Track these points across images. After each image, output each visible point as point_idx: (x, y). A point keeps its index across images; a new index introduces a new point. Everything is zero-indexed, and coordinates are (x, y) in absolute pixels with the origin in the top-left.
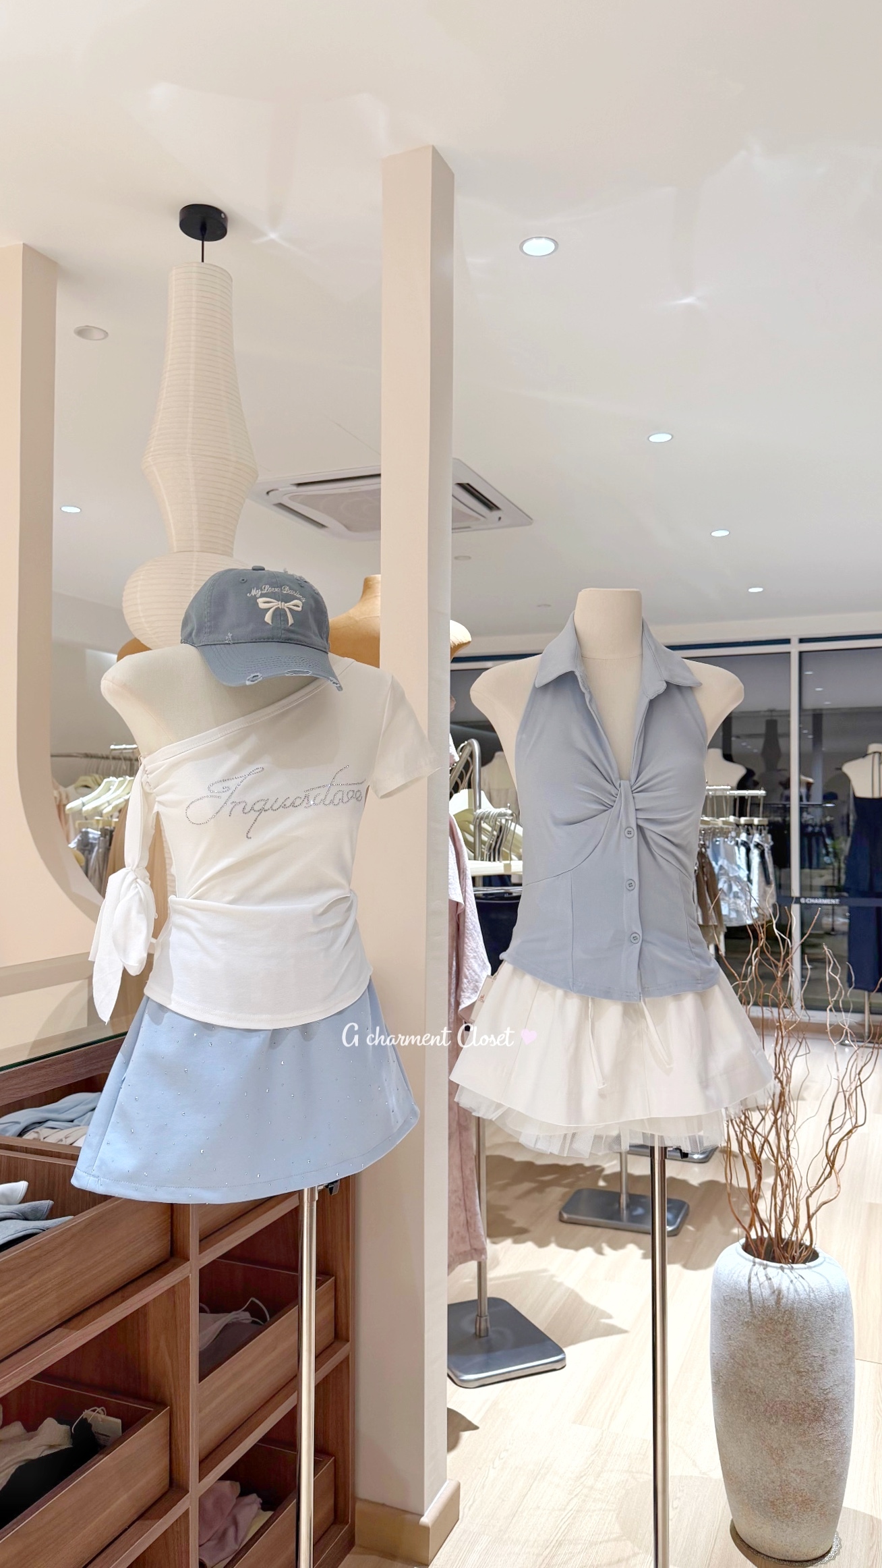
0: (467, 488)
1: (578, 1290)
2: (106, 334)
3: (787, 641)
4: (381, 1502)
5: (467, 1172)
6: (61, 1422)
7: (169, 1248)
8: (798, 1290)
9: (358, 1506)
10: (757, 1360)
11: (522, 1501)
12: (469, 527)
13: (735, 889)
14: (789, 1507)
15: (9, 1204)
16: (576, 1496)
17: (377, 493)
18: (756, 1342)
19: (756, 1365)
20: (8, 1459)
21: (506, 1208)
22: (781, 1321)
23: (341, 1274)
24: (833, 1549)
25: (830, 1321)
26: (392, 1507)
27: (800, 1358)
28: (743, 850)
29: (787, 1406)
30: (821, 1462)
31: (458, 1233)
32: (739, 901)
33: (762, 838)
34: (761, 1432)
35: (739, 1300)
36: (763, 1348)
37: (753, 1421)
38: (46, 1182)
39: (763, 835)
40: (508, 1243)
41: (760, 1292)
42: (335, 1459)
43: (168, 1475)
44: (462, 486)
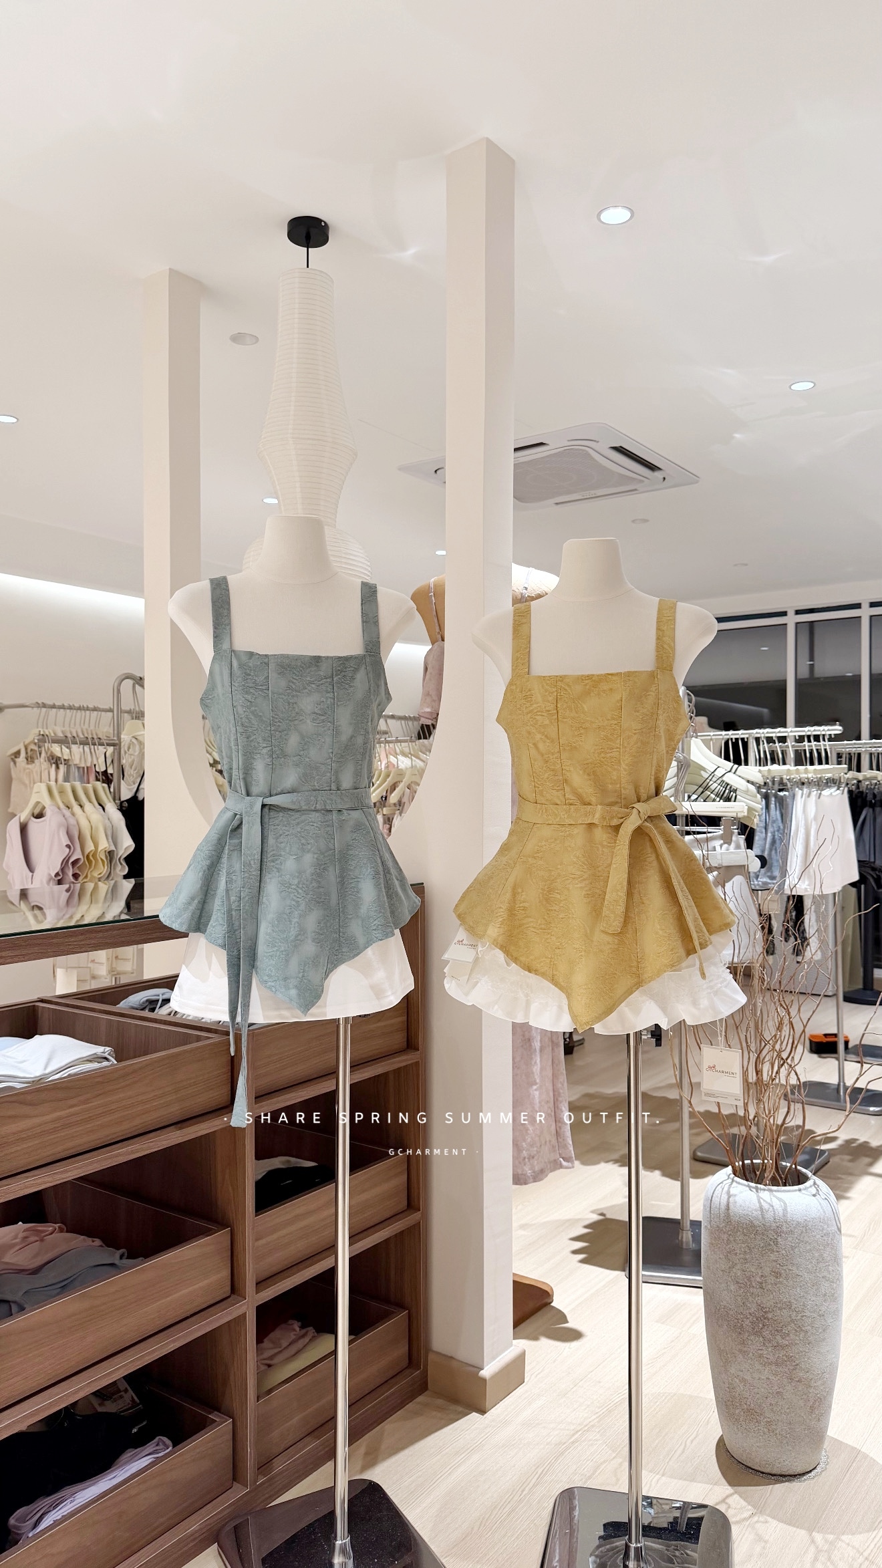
0: (622, 450)
2: (256, 338)
4: (449, 1355)
9: (431, 1357)
12: (636, 490)
26: (459, 1360)
42: (409, 1312)
43: (229, 1283)
44: (615, 448)
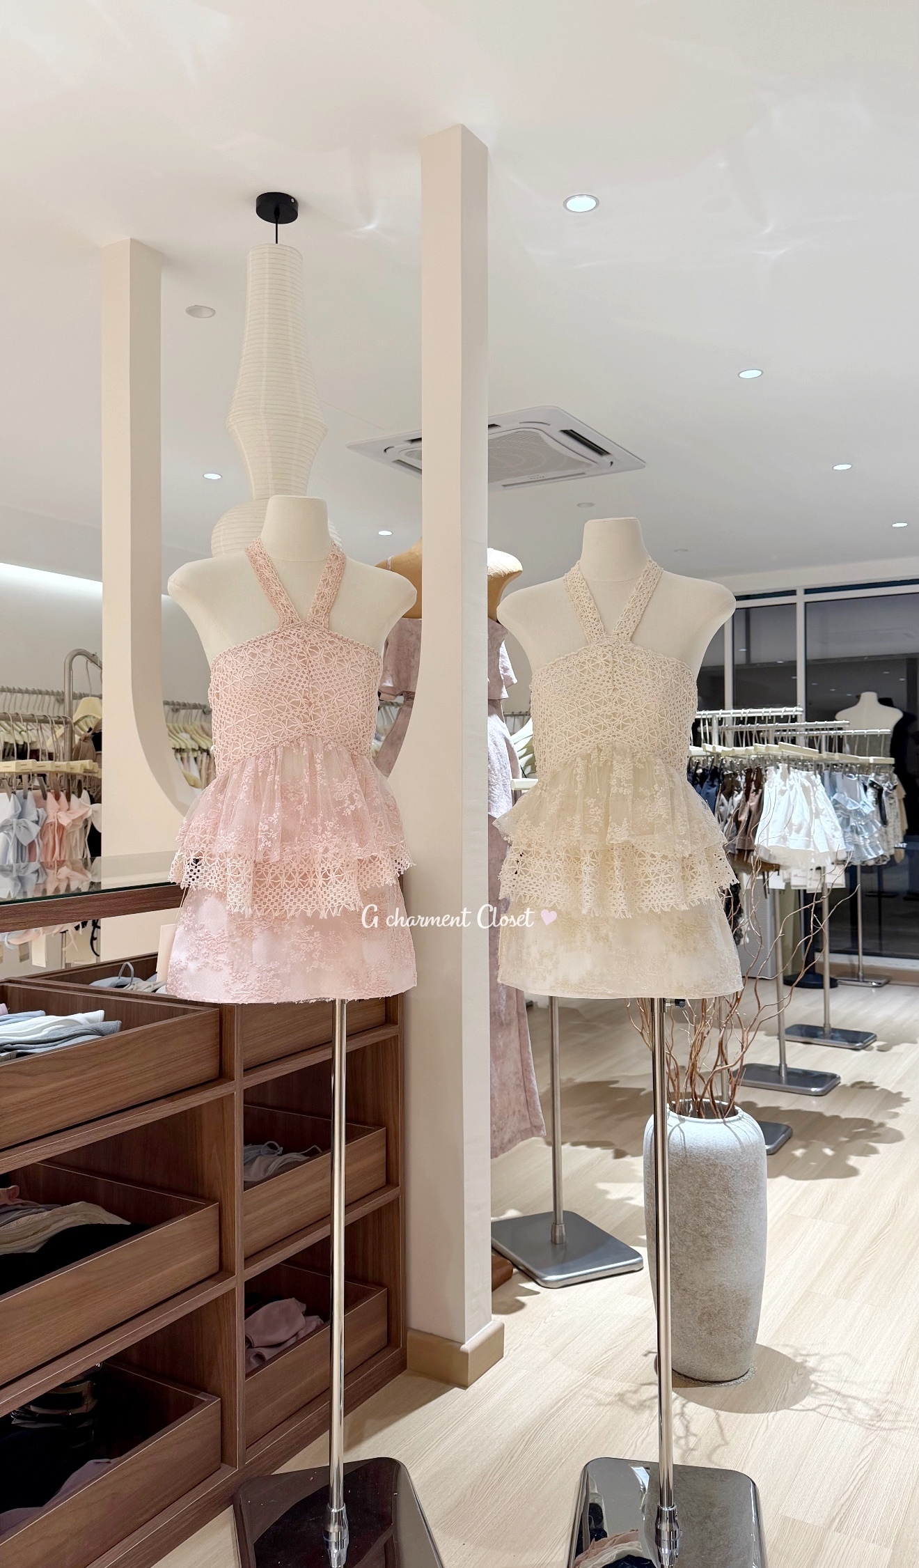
0: (571, 434)
2: (213, 311)
4: (430, 1331)
7: (218, 1069)
9: (409, 1334)
12: (584, 474)
23: (392, 1124)
26: (438, 1336)
31: (519, 1111)
42: (387, 1290)
43: (218, 1259)
44: (565, 432)
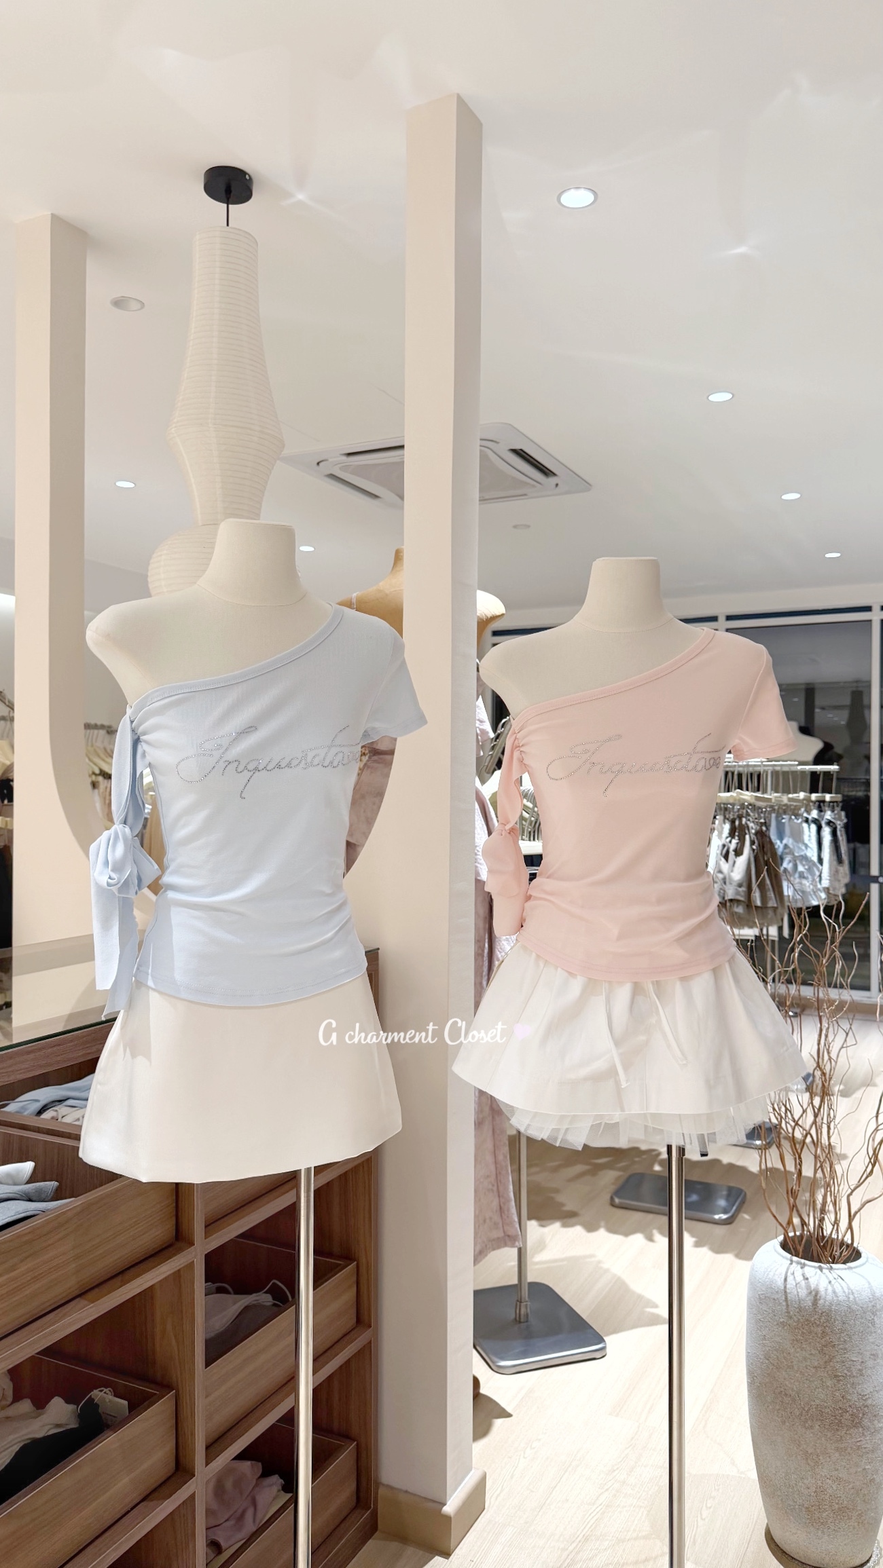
0: (520, 454)
1: (625, 1277)
2: (143, 305)
3: (868, 609)
4: (403, 1489)
5: (501, 1157)
6: (68, 1402)
7: (174, 1234)
8: (837, 1291)
9: (381, 1491)
10: (792, 1362)
11: (551, 1494)
12: (525, 495)
13: (801, 868)
14: (824, 1514)
15: (15, 1184)
16: (607, 1490)
17: (401, 464)
18: (791, 1344)
19: (791, 1367)
20: (11, 1437)
21: (557, 1191)
22: (818, 1323)
23: (363, 1260)
24: (872, 1559)
25: (870, 1325)
26: (415, 1495)
27: (837, 1362)
28: (814, 827)
29: (823, 1410)
30: (859, 1470)
31: (491, 1218)
32: (804, 882)
33: (835, 815)
34: (796, 1436)
35: (774, 1299)
36: (799, 1350)
37: (787, 1424)
38: (56, 1163)
39: (836, 812)
40: (556, 1226)
41: (796, 1292)
42: (357, 1445)
43: (174, 1452)
44: (515, 451)
